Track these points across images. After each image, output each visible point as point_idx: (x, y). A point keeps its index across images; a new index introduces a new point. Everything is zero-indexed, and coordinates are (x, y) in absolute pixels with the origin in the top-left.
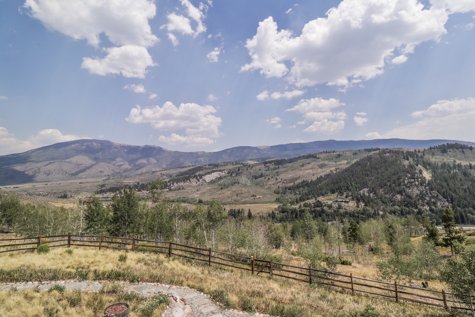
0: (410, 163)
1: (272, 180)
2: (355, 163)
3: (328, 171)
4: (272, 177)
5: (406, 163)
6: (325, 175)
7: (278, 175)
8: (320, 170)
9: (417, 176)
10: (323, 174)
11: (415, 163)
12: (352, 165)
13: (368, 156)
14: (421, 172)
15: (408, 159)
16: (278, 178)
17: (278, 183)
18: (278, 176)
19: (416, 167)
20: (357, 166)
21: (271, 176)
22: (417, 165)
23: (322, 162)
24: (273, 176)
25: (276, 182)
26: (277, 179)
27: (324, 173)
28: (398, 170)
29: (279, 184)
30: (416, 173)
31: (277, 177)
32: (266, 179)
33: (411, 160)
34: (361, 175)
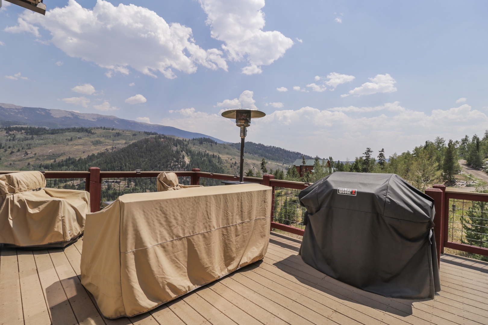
0: (177, 149)
1: (18, 154)
2: (133, 144)
3: (103, 149)
4: (19, 151)
5: (175, 148)
6: (98, 154)
8: (93, 147)
9: (181, 160)
10: (96, 153)
11: (181, 149)
12: (130, 145)
13: (145, 138)
14: (183, 157)
15: (176, 146)
16: (29, 153)
17: (28, 159)
18: (29, 150)
19: (181, 153)
20: (134, 147)
21: (17, 148)
22: (182, 152)
23: (97, 139)
24: (21, 149)
25: (25, 158)
26: (27, 154)
27: (97, 151)
28: (168, 154)
29: (30, 160)
30: (180, 158)
31: (27, 151)
32: (7, 152)
33: (179, 147)
34: (137, 156)
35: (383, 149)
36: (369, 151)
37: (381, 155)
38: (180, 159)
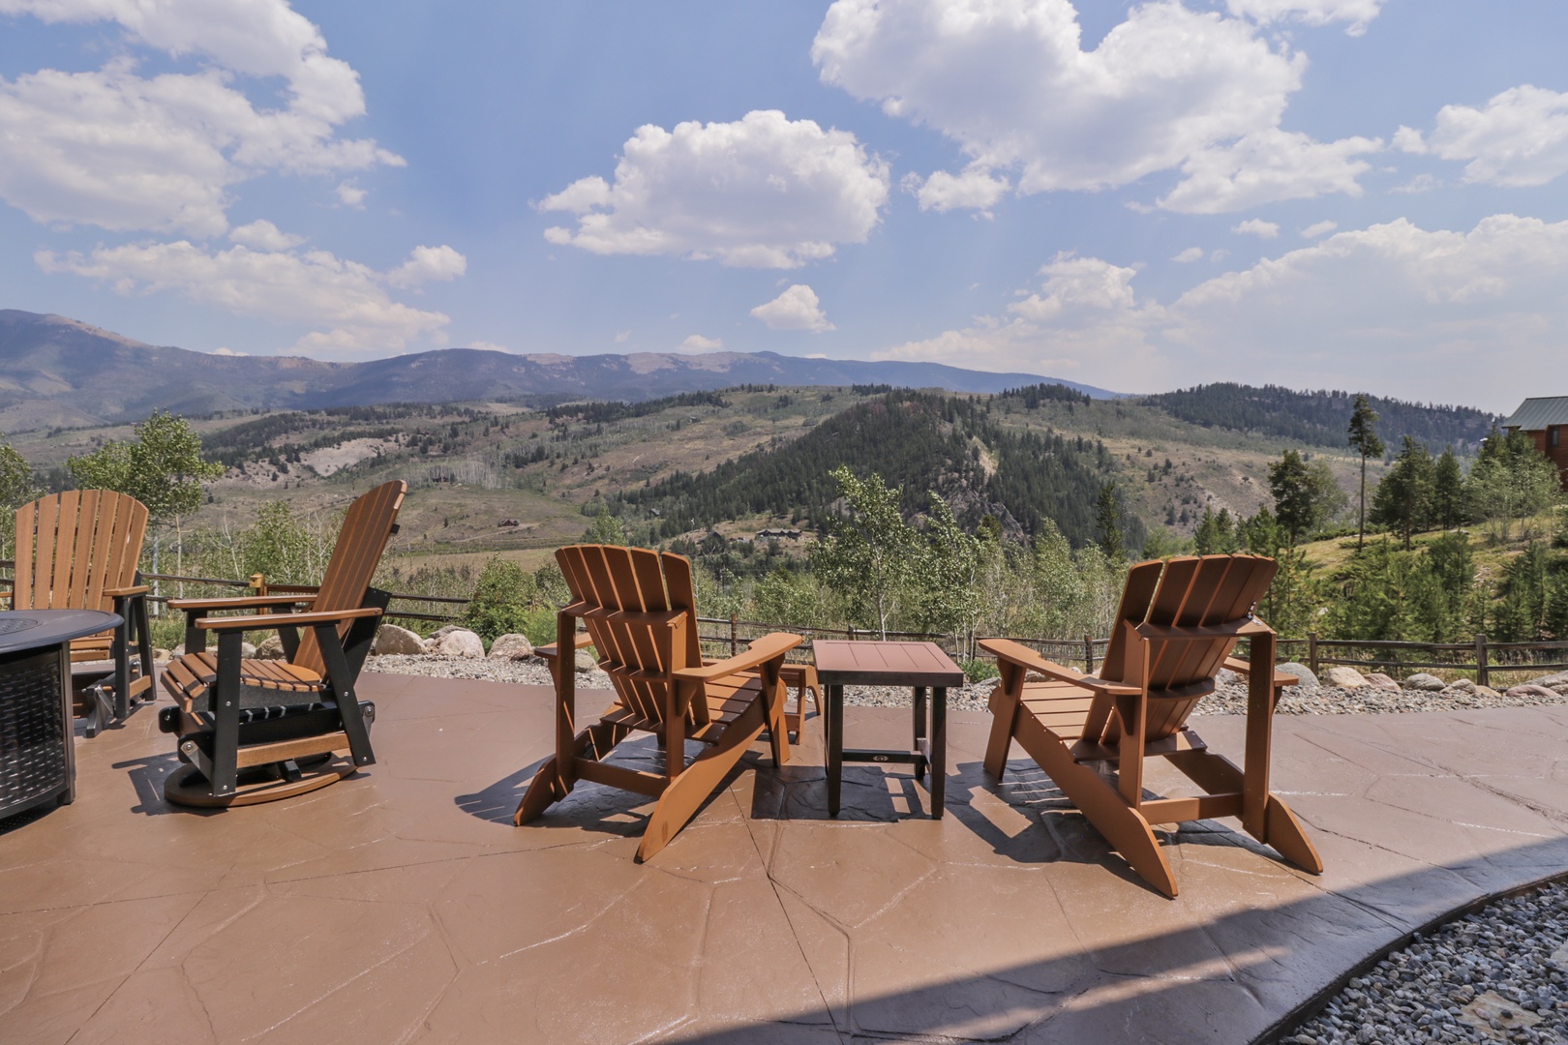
0: (954, 430)
1: (575, 469)
2: (826, 423)
3: (750, 445)
4: (576, 462)
5: (946, 428)
6: (741, 459)
7: (596, 456)
8: (727, 443)
9: (967, 465)
10: (734, 456)
11: (967, 429)
12: (818, 429)
13: (857, 405)
14: (976, 455)
15: (951, 421)
16: (595, 466)
17: (594, 480)
18: (597, 459)
19: (967, 440)
20: (828, 434)
21: (573, 457)
22: (970, 437)
23: (735, 419)
24: (579, 457)
25: (590, 478)
26: (591, 468)
27: (738, 453)
28: (926, 448)
29: (599, 484)
30: (965, 457)
31: (591, 461)
32: (555, 467)
33: (958, 421)
34: (838, 459)
38: (966, 462)
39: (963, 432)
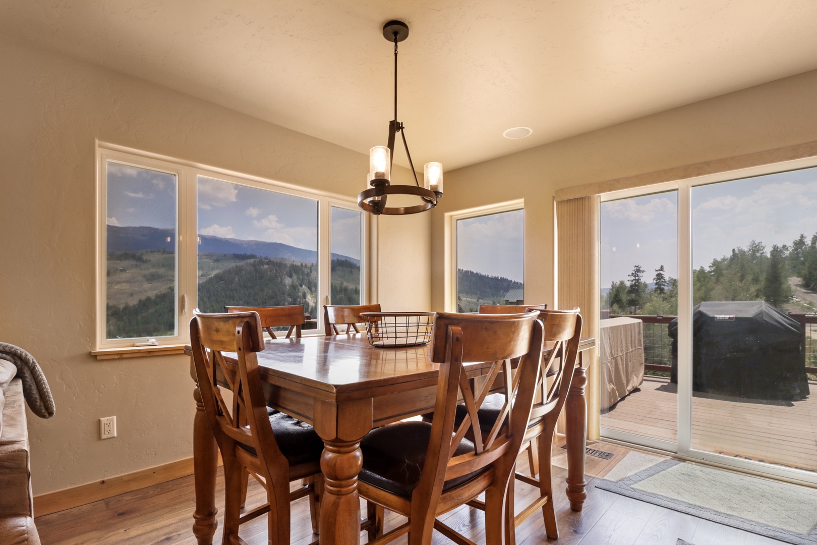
0: (293, 282)
2: (216, 276)
3: (164, 287)
5: (288, 281)
6: (157, 296)
8: (147, 286)
9: (300, 301)
10: (152, 294)
11: (300, 282)
12: (211, 279)
13: (236, 265)
14: (304, 296)
15: (291, 276)
19: (300, 288)
20: (217, 282)
22: (301, 286)
23: (153, 270)
27: (155, 292)
28: (277, 292)
30: (298, 297)
33: (295, 277)
34: (223, 297)
35: (662, 267)
36: (638, 270)
37: (659, 276)
38: (299, 300)
39: (297, 283)
